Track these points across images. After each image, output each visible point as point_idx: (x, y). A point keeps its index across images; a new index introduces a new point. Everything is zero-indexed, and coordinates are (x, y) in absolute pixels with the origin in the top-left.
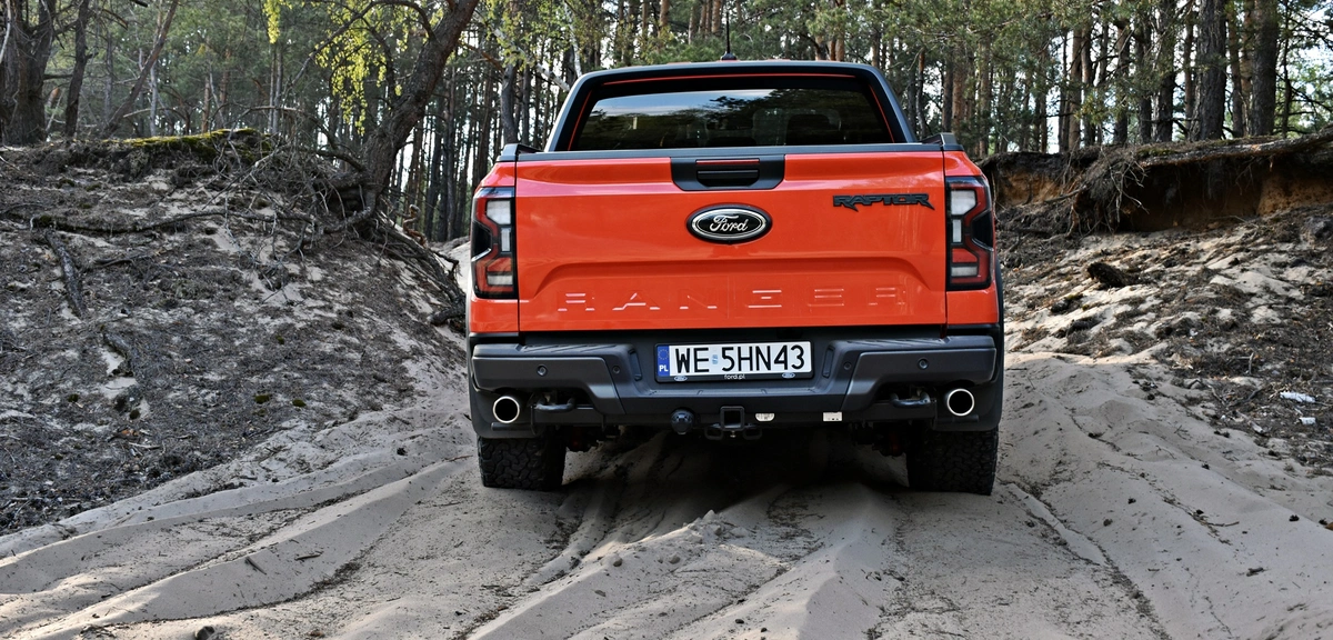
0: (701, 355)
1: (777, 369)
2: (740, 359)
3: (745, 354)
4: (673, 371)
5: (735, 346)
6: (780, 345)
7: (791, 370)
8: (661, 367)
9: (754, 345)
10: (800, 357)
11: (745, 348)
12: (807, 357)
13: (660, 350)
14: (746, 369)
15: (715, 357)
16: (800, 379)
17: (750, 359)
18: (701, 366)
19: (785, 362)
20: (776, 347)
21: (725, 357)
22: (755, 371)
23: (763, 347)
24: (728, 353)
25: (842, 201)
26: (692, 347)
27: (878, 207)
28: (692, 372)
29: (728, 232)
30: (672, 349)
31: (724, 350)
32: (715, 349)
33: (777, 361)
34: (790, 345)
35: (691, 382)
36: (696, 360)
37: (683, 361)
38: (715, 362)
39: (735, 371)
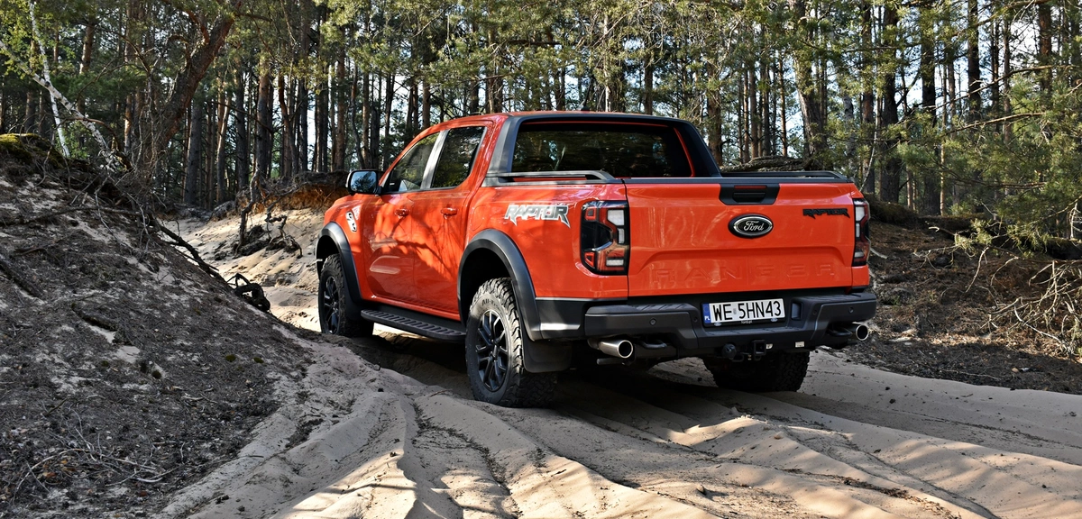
0: (727, 309)
1: (768, 316)
2: (748, 311)
3: (750, 308)
4: (713, 320)
5: (745, 302)
6: (768, 301)
7: (775, 317)
8: (706, 317)
9: (755, 302)
10: (778, 308)
11: (750, 303)
12: (782, 308)
13: (704, 306)
14: (752, 318)
15: (735, 310)
16: (780, 322)
17: (753, 310)
18: (728, 315)
19: (771, 312)
20: (766, 302)
21: (740, 310)
22: (756, 318)
23: (759, 302)
24: (741, 307)
25: (809, 212)
26: (722, 304)
27: (825, 216)
28: (723, 320)
29: (753, 231)
30: (711, 305)
31: (739, 305)
32: (734, 305)
33: (767, 312)
34: (773, 301)
35: (725, 326)
36: (725, 312)
37: (718, 313)
38: (735, 313)
39: (746, 318)
